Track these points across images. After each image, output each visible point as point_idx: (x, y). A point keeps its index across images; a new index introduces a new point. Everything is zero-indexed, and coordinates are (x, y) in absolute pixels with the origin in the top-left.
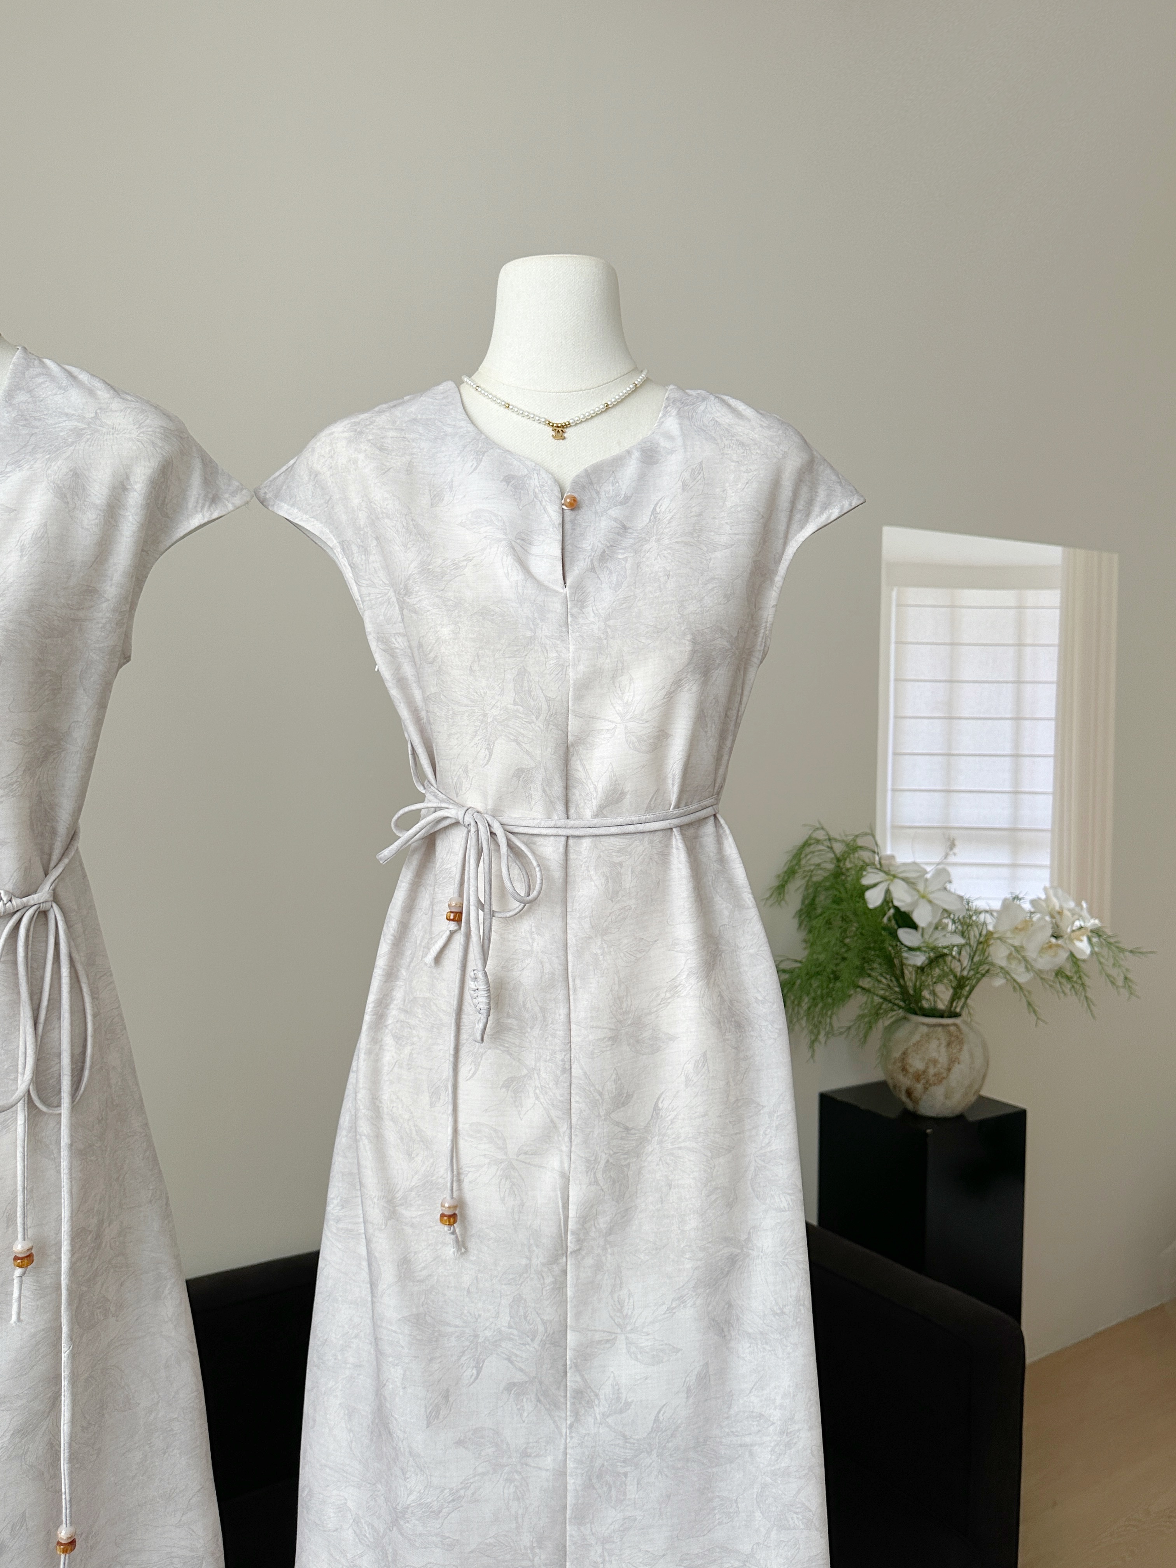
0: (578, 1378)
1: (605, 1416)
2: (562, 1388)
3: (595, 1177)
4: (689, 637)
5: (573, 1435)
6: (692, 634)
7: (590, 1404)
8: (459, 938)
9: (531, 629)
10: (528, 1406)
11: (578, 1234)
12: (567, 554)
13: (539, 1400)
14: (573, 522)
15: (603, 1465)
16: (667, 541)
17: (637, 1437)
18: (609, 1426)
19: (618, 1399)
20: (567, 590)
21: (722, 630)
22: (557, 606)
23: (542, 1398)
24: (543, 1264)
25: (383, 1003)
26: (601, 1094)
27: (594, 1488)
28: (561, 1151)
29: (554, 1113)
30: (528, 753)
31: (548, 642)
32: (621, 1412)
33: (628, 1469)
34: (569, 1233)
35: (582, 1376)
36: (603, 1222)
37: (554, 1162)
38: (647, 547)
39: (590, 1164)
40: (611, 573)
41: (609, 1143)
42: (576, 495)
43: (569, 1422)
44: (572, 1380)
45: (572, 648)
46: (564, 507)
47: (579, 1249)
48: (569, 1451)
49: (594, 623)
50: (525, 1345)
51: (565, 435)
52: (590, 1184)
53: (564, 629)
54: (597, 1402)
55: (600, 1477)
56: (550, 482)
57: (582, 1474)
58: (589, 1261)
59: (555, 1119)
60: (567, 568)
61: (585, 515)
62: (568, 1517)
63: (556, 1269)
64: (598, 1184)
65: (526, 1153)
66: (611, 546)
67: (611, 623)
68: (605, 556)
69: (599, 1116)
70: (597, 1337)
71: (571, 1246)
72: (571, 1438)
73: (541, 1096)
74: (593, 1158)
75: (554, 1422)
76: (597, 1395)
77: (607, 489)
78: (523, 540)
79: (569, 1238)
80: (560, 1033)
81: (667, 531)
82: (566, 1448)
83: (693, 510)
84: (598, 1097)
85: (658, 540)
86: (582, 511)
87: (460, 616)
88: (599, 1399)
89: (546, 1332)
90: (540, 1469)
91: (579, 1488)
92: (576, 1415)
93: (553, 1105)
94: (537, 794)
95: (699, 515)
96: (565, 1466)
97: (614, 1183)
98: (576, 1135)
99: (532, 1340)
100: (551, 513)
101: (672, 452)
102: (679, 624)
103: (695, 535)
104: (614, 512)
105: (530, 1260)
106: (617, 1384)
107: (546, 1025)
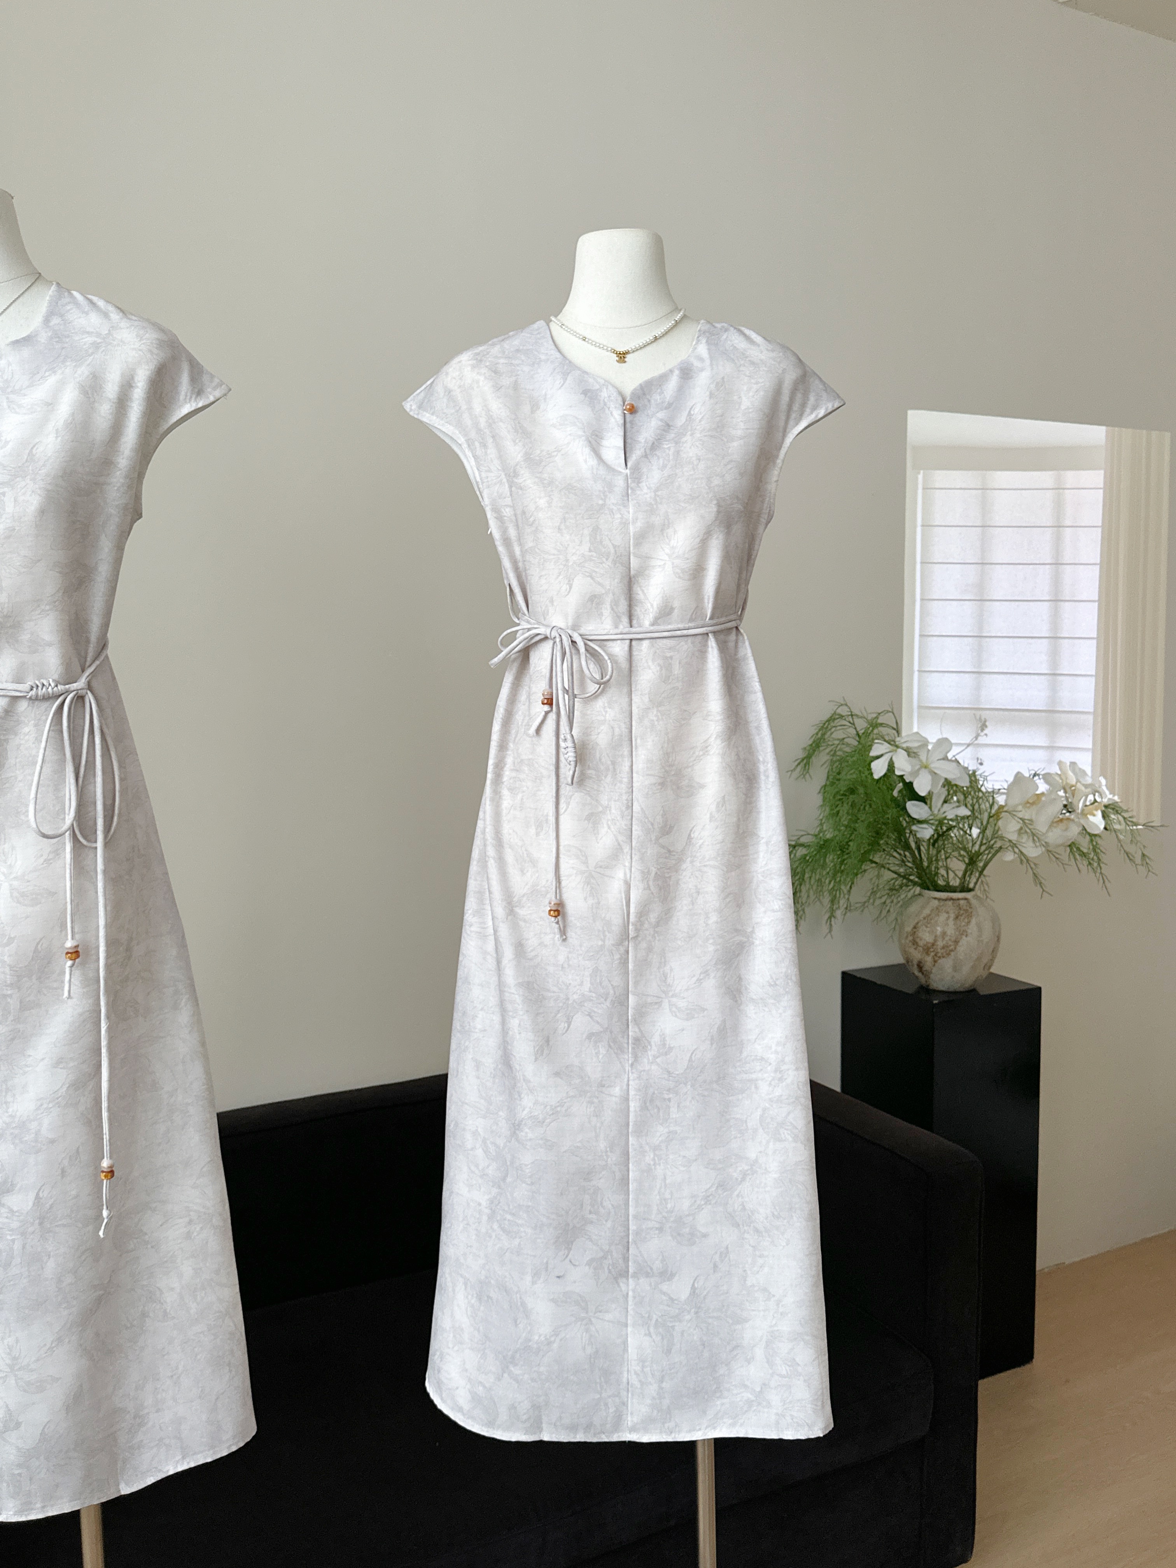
0: (637, 1030)
1: (655, 1057)
2: (626, 1037)
3: (648, 884)
4: (715, 502)
5: (634, 1071)
6: (717, 500)
7: (645, 1049)
8: (552, 716)
9: (602, 499)
10: (602, 1051)
11: (636, 925)
12: (628, 445)
13: (610, 1046)
14: (631, 422)
15: (654, 1093)
16: (699, 435)
17: (677, 1073)
18: (658, 1064)
19: (664, 1045)
20: (628, 471)
21: (737, 497)
22: (620, 482)
23: (612, 1044)
24: (613, 945)
25: (500, 766)
26: (652, 824)
27: (648, 1109)
28: (625, 866)
29: (621, 838)
30: (599, 584)
31: (614, 507)
32: (666, 1054)
33: (671, 1096)
34: (630, 925)
35: (639, 1029)
36: (653, 917)
37: (620, 874)
38: (684, 439)
39: (645, 875)
40: (659, 458)
41: (657, 861)
42: (633, 403)
43: (630, 1062)
44: (632, 1031)
45: (631, 511)
46: (625, 412)
47: (637, 936)
48: (631, 1083)
49: (647, 494)
50: (600, 1004)
51: (626, 359)
52: (644, 889)
53: (626, 498)
54: (649, 1047)
55: (652, 1101)
56: (615, 394)
57: (640, 1100)
58: (644, 945)
59: (621, 843)
60: (627, 455)
61: (640, 417)
62: (630, 1131)
63: (622, 949)
64: (650, 890)
65: (601, 867)
66: (659, 439)
67: (659, 493)
68: (654, 446)
69: (651, 840)
70: (649, 1000)
71: (632, 934)
72: (632, 1073)
73: (612, 827)
74: (646, 871)
75: (620, 1063)
76: (649, 1043)
77: (656, 398)
78: (597, 436)
79: (631, 927)
80: (625, 780)
81: (698, 427)
82: (628, 1081)
83: (717, 412)
84: (650, 827)
85: (692, 435)
86: (638, 414)
87: (552, 491)
88: (651, 1046)
89: (615, 994)
90: (611, 1096)
91: (638, 1109)
92: (636, 1057)
93: (620, 833)
94: (607, 611)
95: (722, 416)
96: (628, 1094)
97: (660, 889)
98: (635, 854)
99: (606, 1000)
100: (616, 416)
101: (702, 370)
102: (707, 493)
103: (719, 430)
104: (661, 415)
105: (604, 942)
106: (663, 1034)
107: (616, 775)
